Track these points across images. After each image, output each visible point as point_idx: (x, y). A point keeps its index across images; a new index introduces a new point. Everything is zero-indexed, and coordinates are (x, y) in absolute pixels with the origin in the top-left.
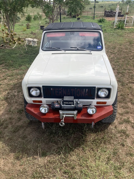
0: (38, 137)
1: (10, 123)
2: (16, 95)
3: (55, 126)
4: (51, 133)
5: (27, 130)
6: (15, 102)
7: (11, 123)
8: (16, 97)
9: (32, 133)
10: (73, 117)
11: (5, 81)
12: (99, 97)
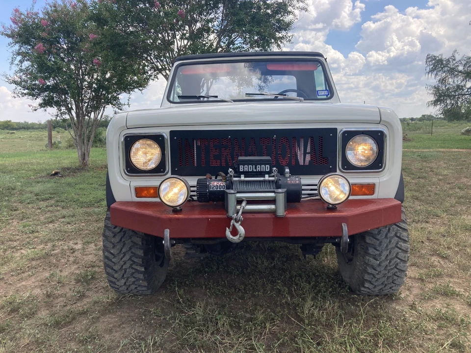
0: (140, 336)
1: (45, 307)
2: (79, 249)
3: (202, 306)
4: (190, 323)
5: (101, 321)
6: (71, 262)
7: (49, 305)
8: (76, 253)
9: (119, 325)
10: (274, 212)
11: (51, 225)
12: (348, 166)
